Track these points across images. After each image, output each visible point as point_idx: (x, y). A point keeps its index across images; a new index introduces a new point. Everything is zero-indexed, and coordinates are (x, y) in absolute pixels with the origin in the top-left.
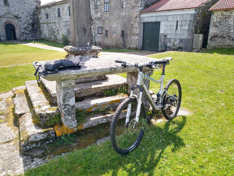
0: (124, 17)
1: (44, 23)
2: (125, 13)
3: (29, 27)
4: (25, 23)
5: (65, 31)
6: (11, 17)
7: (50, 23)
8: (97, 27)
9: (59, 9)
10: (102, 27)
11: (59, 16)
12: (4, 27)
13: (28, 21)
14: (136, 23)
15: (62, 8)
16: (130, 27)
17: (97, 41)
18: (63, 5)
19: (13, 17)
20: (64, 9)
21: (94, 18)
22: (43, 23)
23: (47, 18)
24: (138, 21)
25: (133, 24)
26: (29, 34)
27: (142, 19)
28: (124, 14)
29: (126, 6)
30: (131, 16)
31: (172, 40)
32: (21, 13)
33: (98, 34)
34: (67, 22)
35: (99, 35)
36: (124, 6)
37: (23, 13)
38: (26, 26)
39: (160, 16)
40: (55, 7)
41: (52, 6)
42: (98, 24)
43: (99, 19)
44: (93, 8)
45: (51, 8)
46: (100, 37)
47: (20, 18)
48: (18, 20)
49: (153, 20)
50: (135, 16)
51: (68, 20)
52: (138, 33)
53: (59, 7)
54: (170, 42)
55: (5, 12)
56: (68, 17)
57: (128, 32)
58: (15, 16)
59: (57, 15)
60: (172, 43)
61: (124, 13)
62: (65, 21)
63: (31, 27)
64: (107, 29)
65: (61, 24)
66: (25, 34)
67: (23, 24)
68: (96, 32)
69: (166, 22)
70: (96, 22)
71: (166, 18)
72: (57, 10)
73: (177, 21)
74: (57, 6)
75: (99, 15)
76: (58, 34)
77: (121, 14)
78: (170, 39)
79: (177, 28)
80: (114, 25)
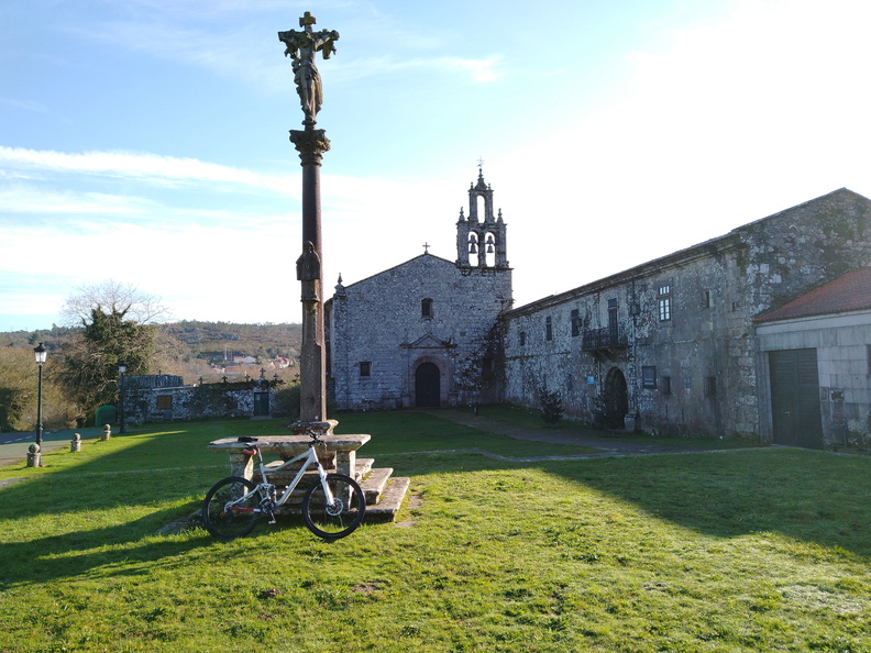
0: (713, 334)
1: (515, 359)
2: (715, 323)
3: (475, 370)
4: (467, 359)
5: (562, 380)
6: (433, 345)
7: (528, 357)
8: (641, 366)
9: (549, 319)
10: (654, 368)
11: (549, 337)
12: (412, 372)
13: (475, 354)
14: (747, 354)
15: (556, 316)
16: (730, 365)
17: (642, 409)
18: (559, 308)
19: (438, 345)
20: (560, 318)
21: (633, 340)
22: (510, 359)
23: (523, 343)
24: (749, 348)
25: (738, 357)
26: (473, 388)
27: (762, 341)
28: (711, 328)
29: (715, 302)
30: (730, 332)
31: (861, 409)
32: (458, 334)
33: (645, 387)
34: (568, 353)
35: (646, 390)
36: (711, 304)
37: (463, 334)
38: (467, 367)
39: (815, 330)
40: (541, 313)
42: (645, 358)
43: (645, 343)
44: (630, 313)
45: (533, 316)
46: (650, 397)
47: (455, 346)
48: (449, 352)
50: (742, 333)
51: (568, 349)
52: (753, 383)
53: (549, 312)
54: (857, 418)
55: (422, 334)
56: (569, 338)
57: (727, 382)
58: (443, 343)
59: (544, 335)
60: (862, 421)
61: (711, 324)
62: (563, 350)
63: (480, 370)
64: (668, 372)
65: (553, 359)
66: (464, 389)
67: (460, 362)
68: (639, 381)
70: (639, 353)
71: (832, 338)
72: (544, 320)
73: (868, 346)
74: (544, 311)
75: (645, 332)
77: (704, 327)
78: (854, 405)
80: (685, 362)
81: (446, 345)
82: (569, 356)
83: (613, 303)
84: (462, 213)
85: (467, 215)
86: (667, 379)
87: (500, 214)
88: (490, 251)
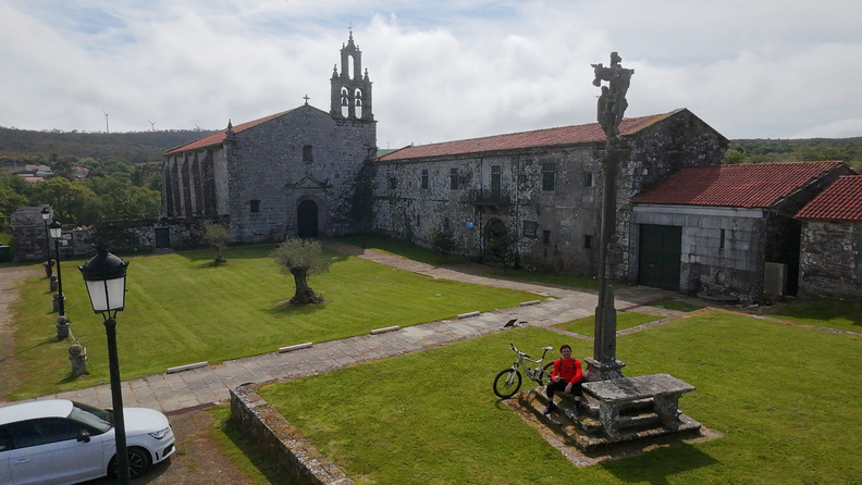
1: (384, 198)
3: (347, 207)
4: (340, 197)
5: (439, 221)
6: (312, 185)
7: (399, 199)
8: (522, 219)
9: (425, 172)
10: (535, 223)
11: (425, 185)
12: (295, 208)
13: (347, 193)
15: (433, 170)
17: (521, 251)
18: (437, 164)
19: (316, 186)
20: (438, 172)
21: (516, 200)
22: (380, 198)
23: (393, 187)
24: (626, 220)
26: (345, 221)
27: (637, 216)
29: (596, 183)
31: (712, 269)
32: (333, 177)
33: (525, 236)
34: (445, 201)
36: (593, 184)
37: (337, 176)
38: (341, 204)
39: (682, 215)
40: (417, 166)
41: (408, 163)
42: (526, 215)
43: (528, 204)
44: (514, 180)
45: (406, 166)
46: (530, 244)
47: (331, 186)
48: (326, 192)
49: (665, 221)
51: (446, 198)
52: (627, 244)
53: (426, 166)
54: (708, 275)
55: (304, 176)
56: (447, 190)
58: (321, 184)
59: (419, 184)
60: (712, 276)
62: (440, 198)
63: (350, 206)
64: (550, 227)
65: (428, 204)
66: (338, 222)
67: (335, 200)
68: (520, 232)
69: (697, 229)
70: (521, 210)
71: (695, 221)
72: (419, 172)
73: (723, 231)
74: (421, 165)
75: (528, 195)
76: (419, 224)
77: (584, 199)
79: (722, 246)
80: (567, 222)
81: (324, 185)
82: (447, 204)
83: (495, 169)
84: (335, 69)
85: (339, 72)
86: (547, 233)
87: (366, 73)
88: (358, 105)
